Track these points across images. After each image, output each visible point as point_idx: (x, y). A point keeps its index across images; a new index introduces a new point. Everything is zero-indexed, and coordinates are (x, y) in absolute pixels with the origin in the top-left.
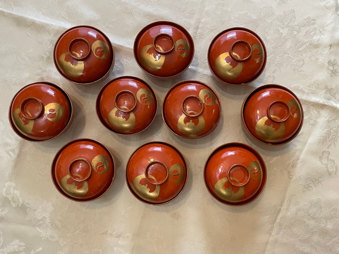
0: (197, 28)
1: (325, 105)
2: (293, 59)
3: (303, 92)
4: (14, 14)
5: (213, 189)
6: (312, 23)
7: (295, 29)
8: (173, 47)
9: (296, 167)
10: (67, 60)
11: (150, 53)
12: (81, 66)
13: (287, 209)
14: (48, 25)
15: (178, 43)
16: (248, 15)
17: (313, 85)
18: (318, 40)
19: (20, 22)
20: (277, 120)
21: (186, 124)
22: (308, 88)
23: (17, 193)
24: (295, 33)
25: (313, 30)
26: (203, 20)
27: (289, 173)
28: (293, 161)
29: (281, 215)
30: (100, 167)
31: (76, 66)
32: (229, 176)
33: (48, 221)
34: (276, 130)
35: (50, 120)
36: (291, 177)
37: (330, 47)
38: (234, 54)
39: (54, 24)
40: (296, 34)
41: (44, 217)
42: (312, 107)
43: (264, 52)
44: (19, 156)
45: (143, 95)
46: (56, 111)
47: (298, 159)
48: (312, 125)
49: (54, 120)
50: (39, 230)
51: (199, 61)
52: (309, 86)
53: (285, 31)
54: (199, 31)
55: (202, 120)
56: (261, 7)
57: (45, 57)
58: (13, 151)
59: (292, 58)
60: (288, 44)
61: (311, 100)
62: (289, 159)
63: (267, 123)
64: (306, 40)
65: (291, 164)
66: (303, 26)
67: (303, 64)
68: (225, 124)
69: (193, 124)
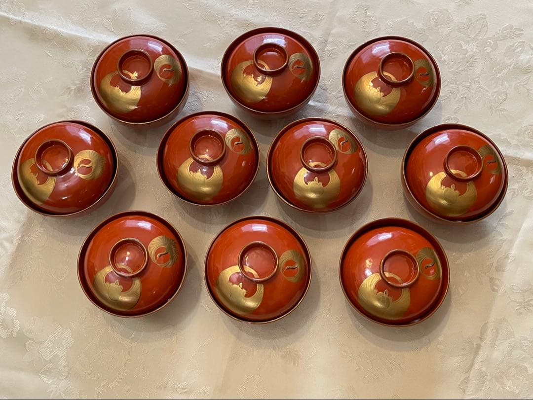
0: (325, 43)
2: (487, 91)
3: (509, 144)
4: (25, 23)
5: (356, 298)
6: (517, 35)
7: (488, 43)
8: (286, 63)
9: (503, 271)
10: (114, 84)
11: (249, 74)
12: (135, 93)
13: (493, 345)
14: (80, 38)
15: (294, 58)
16: (409, 22)
17: (525, 132)
18: (529, 61)
19: (36, 35)
20: (461, 176)
21: (307, 184)
22: (516, 137)
23: (13, 312)
24: (489, 50)
25: (520, 44)
26: (333, 31)
27: (492, 280)
28: (498, 261)
29: (481, 356)
30: (161, 255)
31: (127, 94)
32: (383, 272)
33: (62, 362)
34: (461, 193)
35: (83, 178)
36: (496, 288)
38: (385, 73)
39: (91, 37)
40: (491, 52)
41: (56, 356)
42: (525, 169)
43: (435, 73)
44: (19, 248)
45: (237, 139)
46: (92, 164)
47: (507, 257)
48: (528, 199)
49: (88, 177)
50: (45, 379)
51: (328, 95)
52: (518, 135)
53: (471, 48)
54: (328, 47)
55: (334, 178)
56: (430, 11)
57: (73, 88)
58: (10, 240)
59: (487, 89)
60: (478, 68)
61: (524, 157)
62: (491, 257)
63: (444, 183)
64: (508, 62)
65: (495, 265)
66: (501, 40)
67: (505, 99)
68: (376, 196)
69: (320, 183)
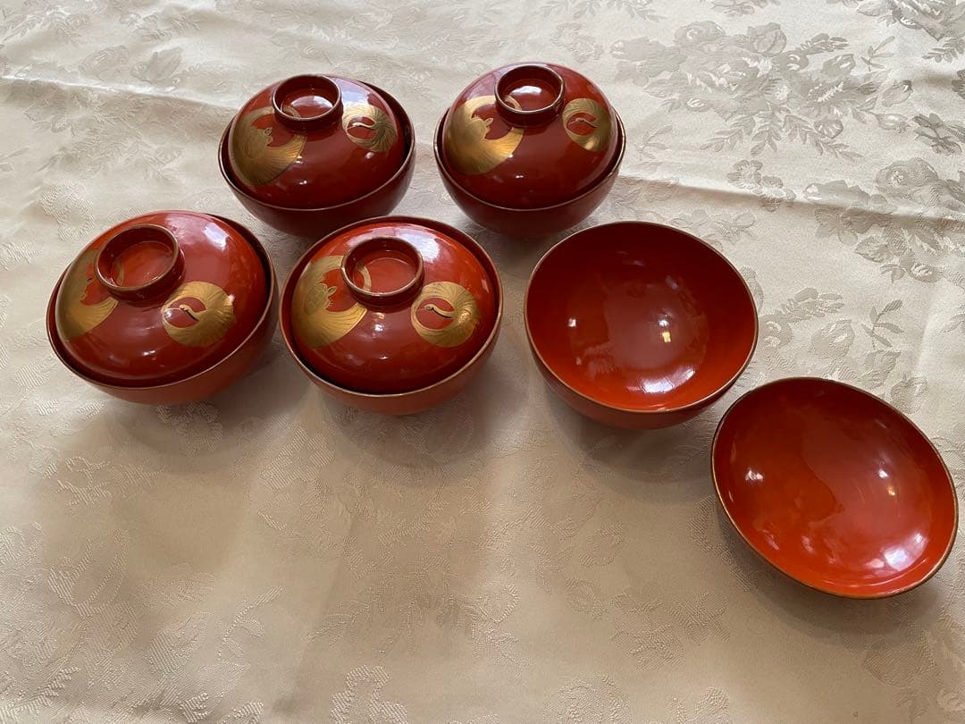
1: (948, 222)
2: (804, 121)
6: (838, 46)
7: (792, 59)
16: (651, 41)
17: (889, 176)
22: (875, 185)
24: (795, 67)
25: (845, 58)
37: (907, 87)
40: (798, 70)
42: (906, 232)
48: (924, 280)
52: (877, 181)
53: (763, 66)
59: (803, 118)
60: (782, 92)
64: (833, 80)
66: (812, 53)
67: (840, 131)
